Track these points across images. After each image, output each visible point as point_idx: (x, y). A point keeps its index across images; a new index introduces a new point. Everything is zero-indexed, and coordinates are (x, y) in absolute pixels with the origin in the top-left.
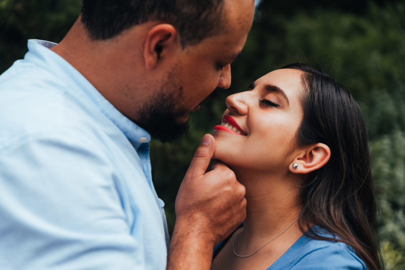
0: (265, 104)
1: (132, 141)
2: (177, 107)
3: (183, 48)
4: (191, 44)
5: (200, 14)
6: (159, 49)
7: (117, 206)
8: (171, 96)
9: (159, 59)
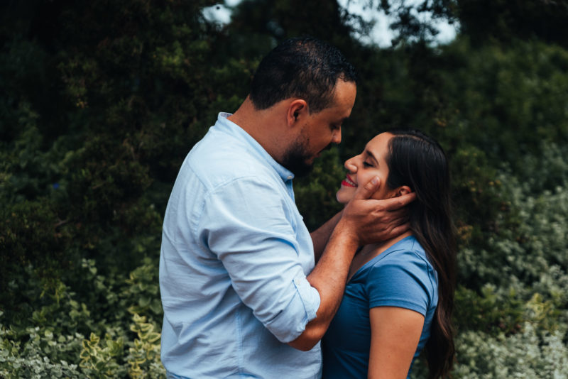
0: (367, 165)
1: (283, 179)
2: (305, 152)
3: (311, 114)
4: (315, 112)
5: (321, 95)
6: (296, 114)
7: (283, 217)
8: (302, 144)
9: (296, 120)
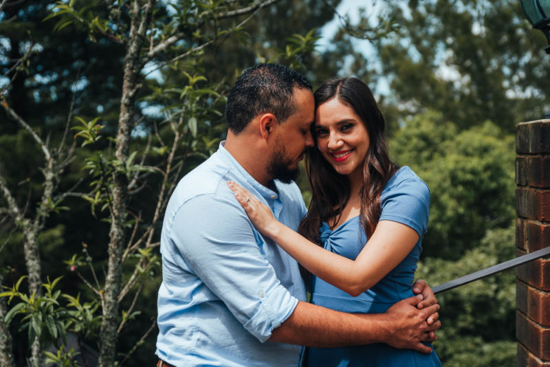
2: (284, 158)
3: (280, 125)
4: (283, 122)
5: (283, 105)
8: (280, 153)
9: (269, 133)
